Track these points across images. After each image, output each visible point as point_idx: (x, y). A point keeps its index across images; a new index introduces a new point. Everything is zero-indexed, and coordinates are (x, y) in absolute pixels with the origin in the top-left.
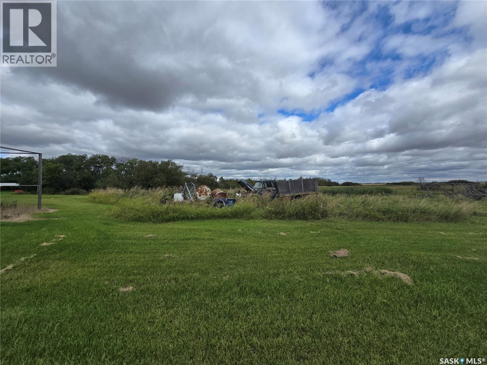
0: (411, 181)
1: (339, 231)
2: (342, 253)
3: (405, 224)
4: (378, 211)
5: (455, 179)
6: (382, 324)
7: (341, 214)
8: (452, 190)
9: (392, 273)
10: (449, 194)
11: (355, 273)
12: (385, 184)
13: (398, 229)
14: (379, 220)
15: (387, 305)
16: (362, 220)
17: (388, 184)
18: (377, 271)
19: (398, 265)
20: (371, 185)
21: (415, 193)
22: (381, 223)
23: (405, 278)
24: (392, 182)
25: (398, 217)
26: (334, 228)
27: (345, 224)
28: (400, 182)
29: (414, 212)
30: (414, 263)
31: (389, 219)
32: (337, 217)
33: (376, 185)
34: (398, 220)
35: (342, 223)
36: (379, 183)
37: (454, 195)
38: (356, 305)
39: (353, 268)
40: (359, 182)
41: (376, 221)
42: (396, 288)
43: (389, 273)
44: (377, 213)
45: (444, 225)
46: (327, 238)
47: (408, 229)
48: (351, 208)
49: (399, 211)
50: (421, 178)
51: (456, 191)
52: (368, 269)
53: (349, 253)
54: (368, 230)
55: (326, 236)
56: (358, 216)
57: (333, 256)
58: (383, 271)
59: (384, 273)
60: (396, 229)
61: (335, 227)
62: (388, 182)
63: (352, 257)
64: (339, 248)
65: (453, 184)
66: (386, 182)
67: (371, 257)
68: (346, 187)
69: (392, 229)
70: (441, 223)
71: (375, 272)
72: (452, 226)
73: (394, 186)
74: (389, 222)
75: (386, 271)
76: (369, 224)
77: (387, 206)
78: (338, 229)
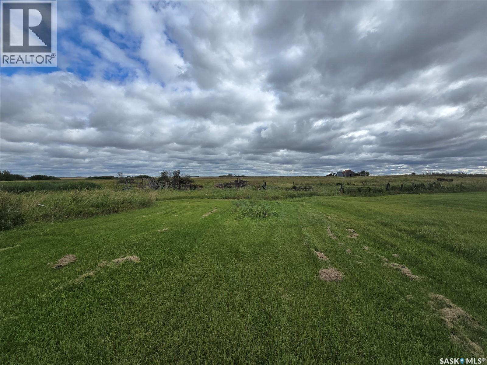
0: (111, 176)
1: (50, 237)
2: (68, 259)
3: (117, 214)
4: (92, 206)
5: (141, 175)
6: (131, 303)
7: (45, 216)
8: (142, 183)
9: (124, 259)
10: (140, 186)
11: (91, 274)
12: (87, 178)
13: (114, 221)
14: (93, 215)
15: (129, 286)
16: (75, 218)
17: (90, 178)
18: (111, 263)
19: (126, 250)
20: (70, 179)
21: (116, 186)
22: (96, 218)
23: (135, 258)
24: (94, 176)
25: (110, 209)
26: (40, 235)
27: (55, 226)
28: (102, 176)
29: (123, 203)
30: (136, 245)
31: (103, 212)
32: (39, 221)
33: (77, 179)
34: (110, 212)
35: (50, 226)
36: (79, 177)
37: (143, 187)
38: (105, 302)
39: (88, 270)
40: (55, 176)
41: (91, 217)
42: (131, 270)
43: (122, 260)
44: (91, 209)
45: (143, 210)
46: (36, 250)
47: (121, 219)
48: (59, 207)
49: (111, 204)
50: (120, 173)
51: (144, 183)
52: (102, 265)
53: (76, 256)
54: (86, 228)
55: (32, 248)
56: (69, 215)
57: (56, 267)
58: (116, 260)
59: (118, 262)
60: (112, 221)
61: (42, 234)
62: (90, 176)
63: (80, 260)
64: (60, 256)
65: (142, 178)
66: (88, 176)
67: (100, 253)
68: (37, 181)
69: (108, 222)
70: (141, 209)
71: (110, 264)
72: (147, 210)
73: (96, 180)
74: (103, 215)
75: (119, 259)
76: (84, 221)
77: (100, 200)
78: (46, 235)
